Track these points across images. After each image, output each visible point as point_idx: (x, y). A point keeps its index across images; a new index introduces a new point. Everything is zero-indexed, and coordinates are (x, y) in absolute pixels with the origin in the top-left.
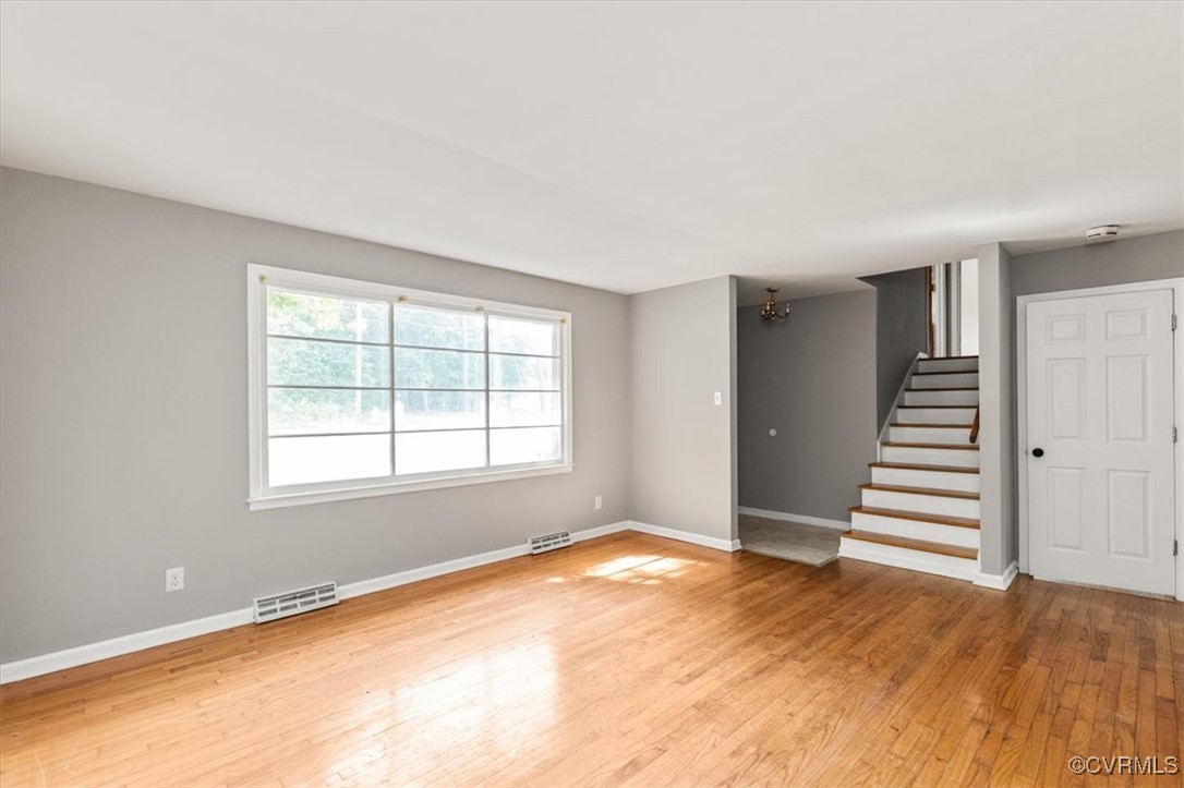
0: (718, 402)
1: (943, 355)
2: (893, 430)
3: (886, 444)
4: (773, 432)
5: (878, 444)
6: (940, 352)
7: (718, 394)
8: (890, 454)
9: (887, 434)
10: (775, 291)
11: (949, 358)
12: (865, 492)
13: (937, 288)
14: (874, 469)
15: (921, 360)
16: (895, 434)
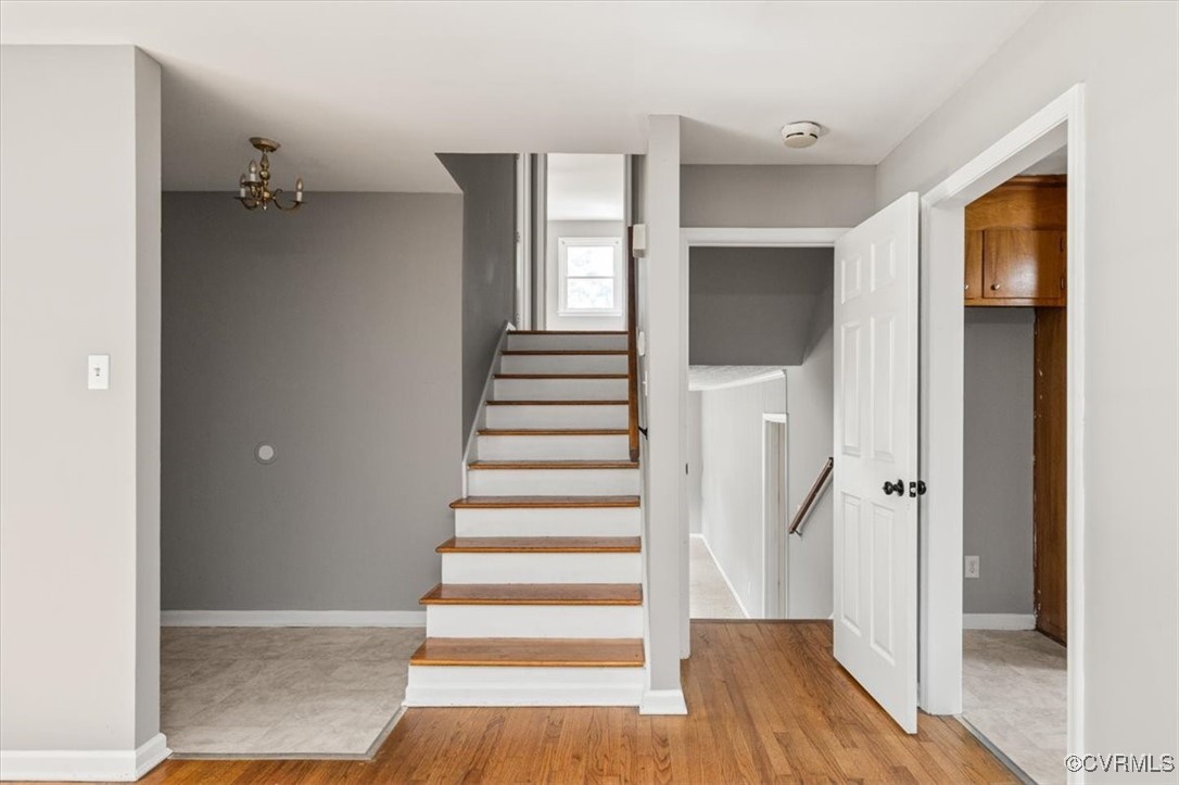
0: (97, 383)
1: (527, 328)
2: (483, 441)
3: (474, 465)
4: (266, 453)
5: (464, 464)
6: (524, 324)
7: (98, 361)
8: (482, 483)
9: (474, 450)
10: (273, 150)
11: (534, 332)
12: (449, 559)
13: (521, 238)
14: (459, 512)
15: (510, 333)
16: (487, 448)
